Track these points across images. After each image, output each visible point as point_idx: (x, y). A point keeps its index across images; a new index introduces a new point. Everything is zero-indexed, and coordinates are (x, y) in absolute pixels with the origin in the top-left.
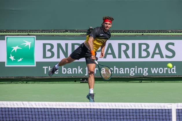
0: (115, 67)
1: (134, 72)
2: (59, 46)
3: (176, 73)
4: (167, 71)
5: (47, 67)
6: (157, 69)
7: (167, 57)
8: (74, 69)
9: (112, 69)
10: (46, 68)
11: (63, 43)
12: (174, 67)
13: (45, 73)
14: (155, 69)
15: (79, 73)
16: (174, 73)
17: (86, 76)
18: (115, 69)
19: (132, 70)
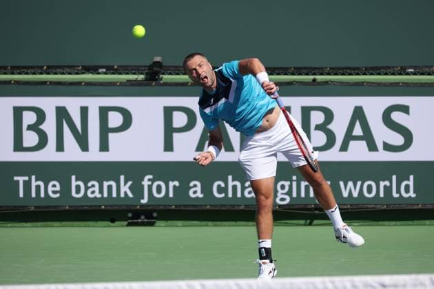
0: (230, 178)
1: (289, 193)
2: (62, 113)
3: (414, 196)
4: (388, 190)
5: (27, 178)
6: (359, 183)
7: (388, 147)
8: (106, 184)
9: (223, 185)
10: (24, 182)
11: (73, 105)
12: (409, 180)
13: (21, 195)
14: (350, 184)
15: (122, 195)
16: (410, 197)
17: (142, 205)
18: (231, 184)
19: (283, 187)
